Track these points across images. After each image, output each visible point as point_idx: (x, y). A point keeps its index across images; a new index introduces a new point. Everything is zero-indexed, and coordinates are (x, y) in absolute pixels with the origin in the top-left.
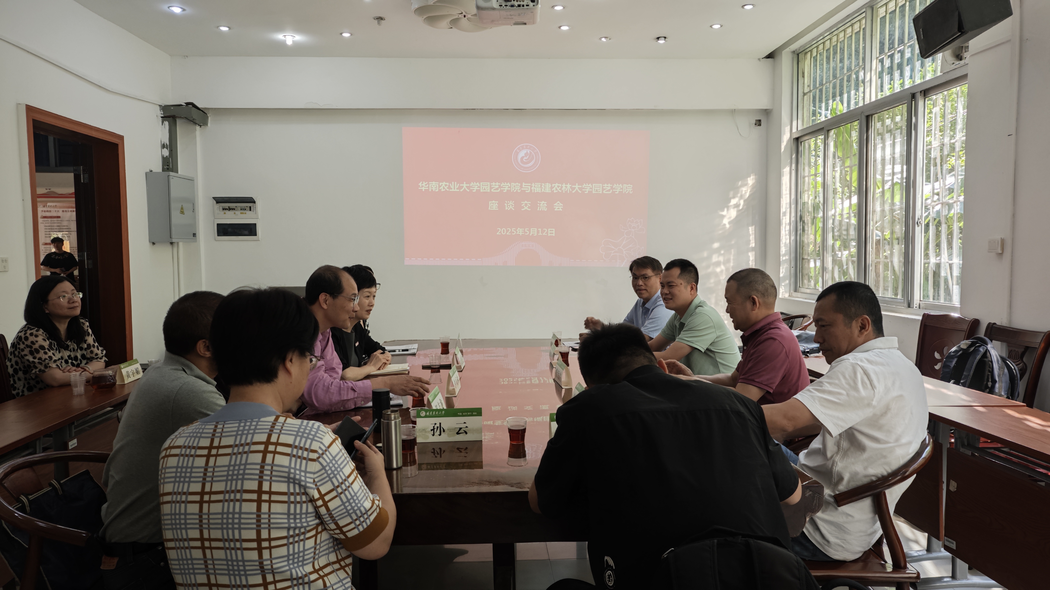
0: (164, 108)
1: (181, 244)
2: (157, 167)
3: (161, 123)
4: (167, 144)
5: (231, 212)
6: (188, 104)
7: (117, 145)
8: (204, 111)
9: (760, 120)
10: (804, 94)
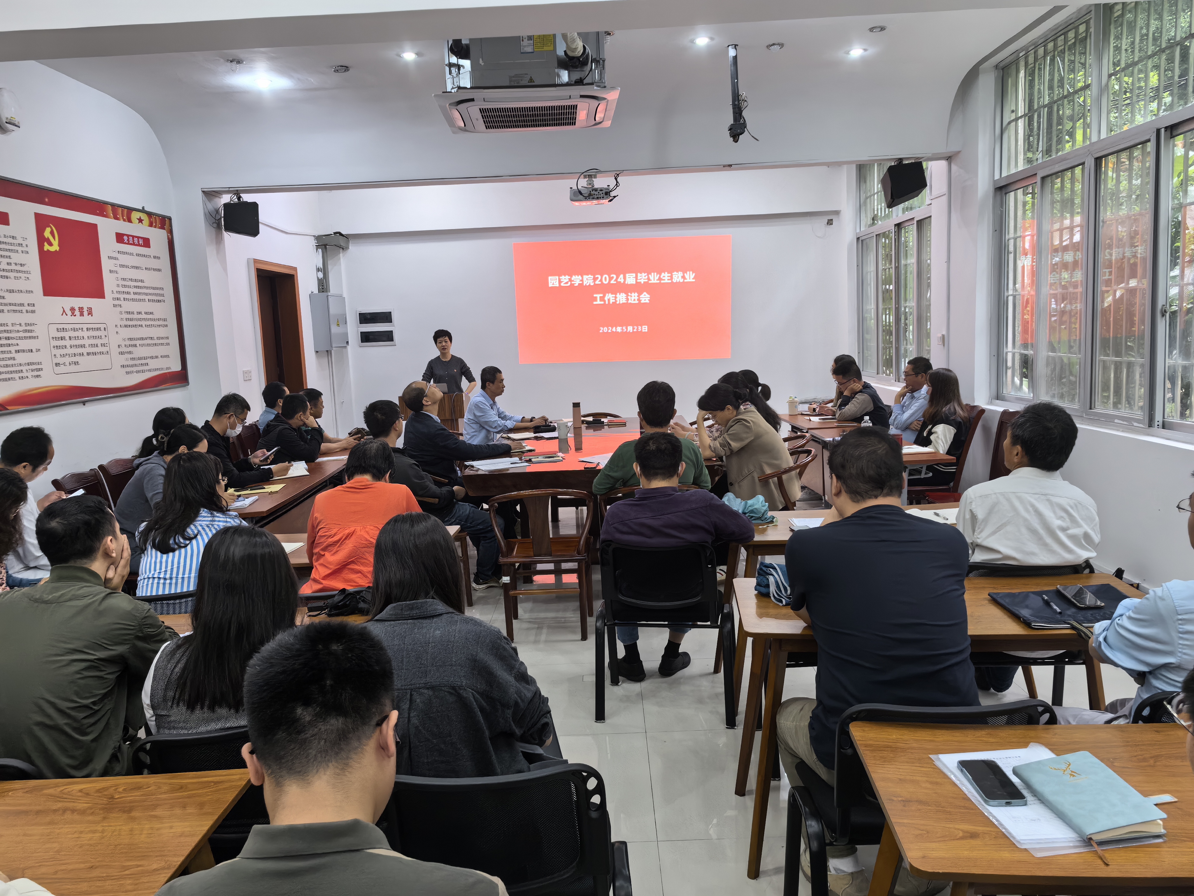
0: (318, 238)
1: (333, 352)
3: (315, 251)
4: (321, 268)
5: (372, 323)
6: (335, 233)
7: (294, 275)
8: (347, 237)
9: (832, 220)
10: (867, 198)
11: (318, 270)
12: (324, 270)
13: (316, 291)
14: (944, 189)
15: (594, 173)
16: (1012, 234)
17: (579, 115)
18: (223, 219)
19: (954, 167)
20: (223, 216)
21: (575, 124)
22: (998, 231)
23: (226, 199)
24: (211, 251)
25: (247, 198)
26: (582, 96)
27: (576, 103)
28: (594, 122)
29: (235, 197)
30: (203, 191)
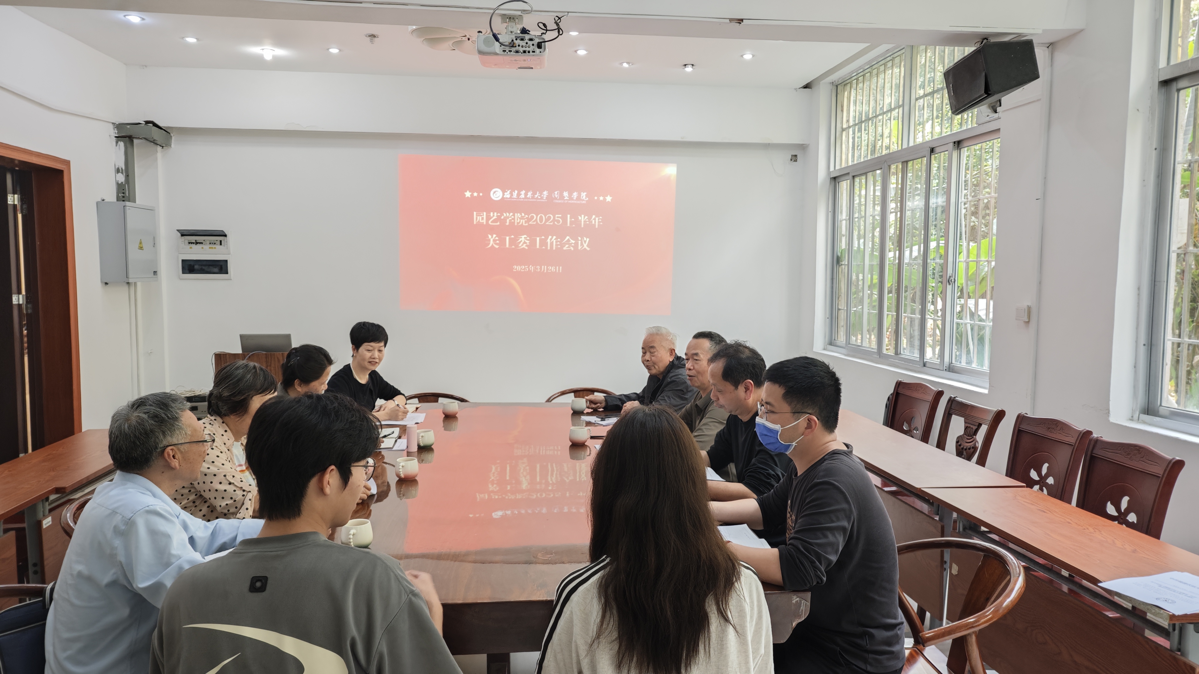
0: (120, 127)
1: (139, 284)
2: (111, 196)
3: (114, 143)
4: (122, 169)
5: (199, 246)
6: (147, 122)
7: (62, 171)
8: (165, 130)
9: (797, 156)
10: (843, 130)
11: (118, 171)
12: (128, 171)
13: (111, 199)
14: (1038, 93)
15: (519, 13)
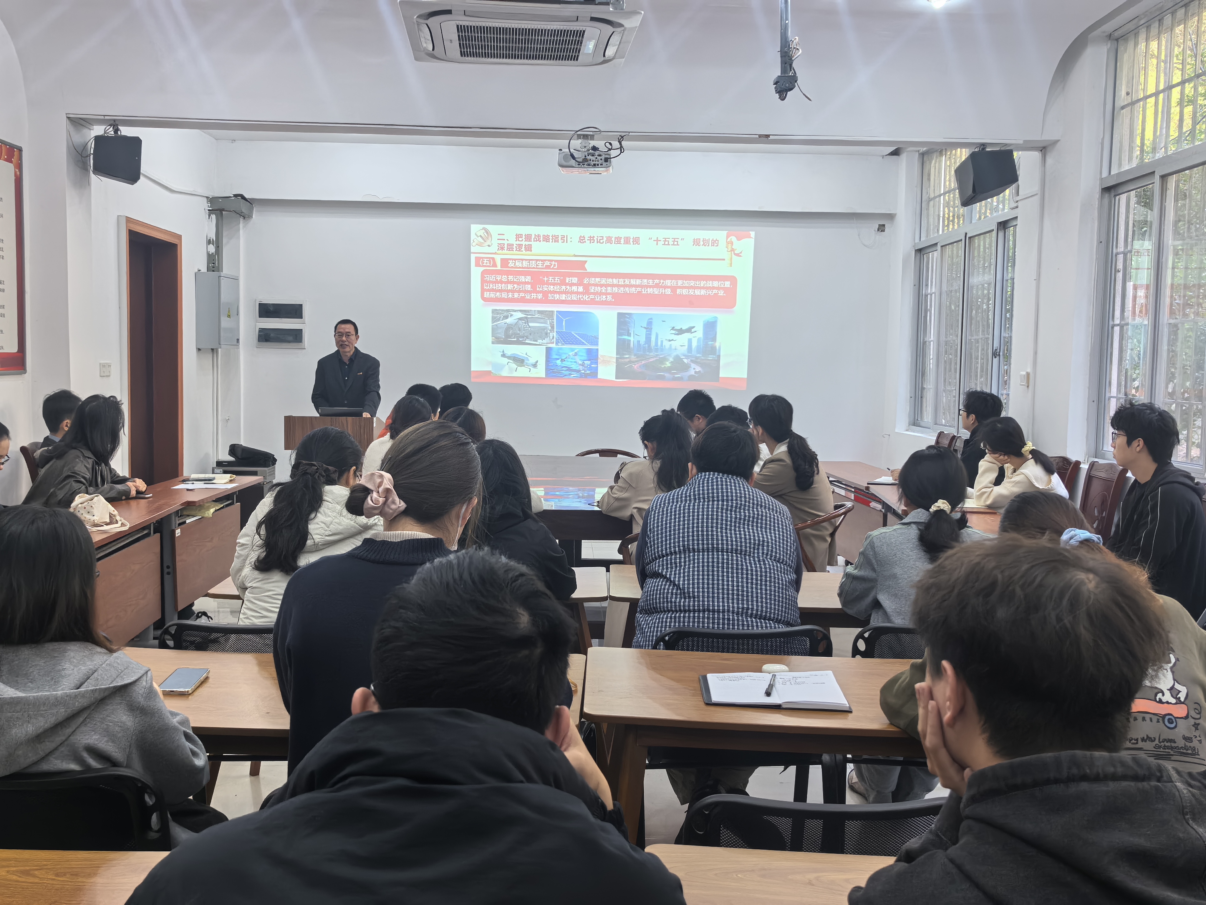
0: (212, 200)
1: (220, 351)
2: (204, 266)
3: (207, 216)
4: (213, 240)
6: (236, 196)
7: (177, 245)
8: (250, 202)
9: (884, 225)
10: (930, 200)
11: (209, 242)
12: (217, 243)
13: (204, 269)
14: (1036, 188)
15: (591, 133)
16: (1121, 248)
17: (585, 46)
18: (92, 156)
19: (1049, 161)
20: (92, 152)
21: (577, 60)
22: (1103, 242)
23: (99, 130)
24: (71, 197)
25: (126, 131)
26: (593, 19)
27: (581, 28)
28: (603, 59)
29: (111, 129)
30: (68, 118)
